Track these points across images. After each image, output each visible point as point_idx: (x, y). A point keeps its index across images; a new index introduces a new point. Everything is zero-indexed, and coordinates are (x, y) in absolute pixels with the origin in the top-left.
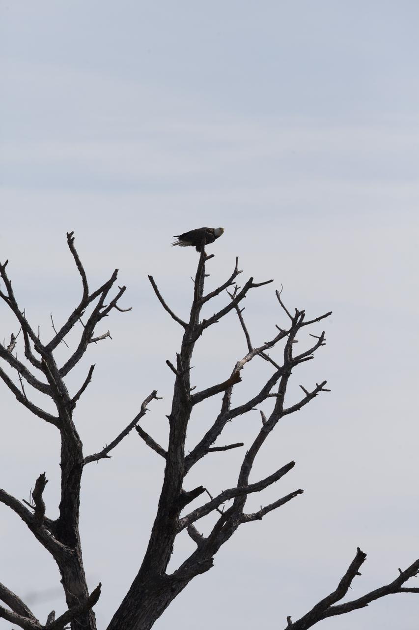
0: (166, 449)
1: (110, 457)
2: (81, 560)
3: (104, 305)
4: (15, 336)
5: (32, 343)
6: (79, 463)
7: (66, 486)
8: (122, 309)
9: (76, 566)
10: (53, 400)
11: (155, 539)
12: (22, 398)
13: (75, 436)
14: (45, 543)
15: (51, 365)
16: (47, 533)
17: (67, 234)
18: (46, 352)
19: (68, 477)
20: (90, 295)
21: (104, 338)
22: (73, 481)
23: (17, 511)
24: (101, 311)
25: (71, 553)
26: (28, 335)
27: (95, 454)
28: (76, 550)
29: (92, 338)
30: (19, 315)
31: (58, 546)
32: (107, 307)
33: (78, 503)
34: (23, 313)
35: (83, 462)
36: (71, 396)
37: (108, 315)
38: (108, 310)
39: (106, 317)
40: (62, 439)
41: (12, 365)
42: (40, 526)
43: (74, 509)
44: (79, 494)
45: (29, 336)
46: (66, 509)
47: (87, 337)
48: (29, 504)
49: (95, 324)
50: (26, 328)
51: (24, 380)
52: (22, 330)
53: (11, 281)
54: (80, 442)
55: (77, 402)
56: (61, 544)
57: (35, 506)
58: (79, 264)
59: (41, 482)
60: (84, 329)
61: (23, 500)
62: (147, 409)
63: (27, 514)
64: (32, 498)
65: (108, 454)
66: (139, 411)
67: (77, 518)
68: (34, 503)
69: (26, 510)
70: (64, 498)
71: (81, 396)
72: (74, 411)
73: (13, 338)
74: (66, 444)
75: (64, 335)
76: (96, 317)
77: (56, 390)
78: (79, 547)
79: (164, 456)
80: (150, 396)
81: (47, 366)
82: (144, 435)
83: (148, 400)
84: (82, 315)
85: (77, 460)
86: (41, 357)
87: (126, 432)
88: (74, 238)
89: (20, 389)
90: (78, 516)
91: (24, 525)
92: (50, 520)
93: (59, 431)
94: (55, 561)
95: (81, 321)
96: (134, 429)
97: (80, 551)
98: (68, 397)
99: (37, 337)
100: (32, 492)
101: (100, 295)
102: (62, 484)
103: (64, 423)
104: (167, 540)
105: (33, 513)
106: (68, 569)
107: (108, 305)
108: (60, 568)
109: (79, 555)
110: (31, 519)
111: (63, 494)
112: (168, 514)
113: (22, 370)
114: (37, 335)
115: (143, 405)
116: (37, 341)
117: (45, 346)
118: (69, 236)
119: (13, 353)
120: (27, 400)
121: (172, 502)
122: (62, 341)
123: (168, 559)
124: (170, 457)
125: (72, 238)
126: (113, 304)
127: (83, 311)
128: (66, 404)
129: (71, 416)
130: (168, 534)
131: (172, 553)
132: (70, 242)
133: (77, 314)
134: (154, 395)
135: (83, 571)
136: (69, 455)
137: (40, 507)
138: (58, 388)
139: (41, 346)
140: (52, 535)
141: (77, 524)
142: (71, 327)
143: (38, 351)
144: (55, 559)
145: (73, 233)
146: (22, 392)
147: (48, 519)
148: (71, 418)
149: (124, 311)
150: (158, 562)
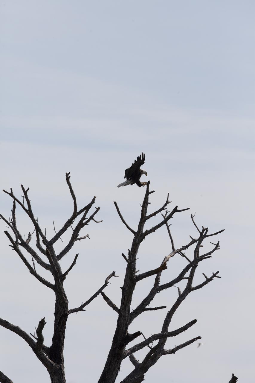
0: (119, 308)
1: (85, 310)
2: (64, 372)
3: (86, 218)
4: (31, 234)
5: (41, 239)
6: (66, 313)
7: (57, 326)
8: (97, 221)
9: (60, 375)
10: (52, 274)
11: (109, 362)
12: (33, 272)
13: (64, 296)
14: (42, 361)
15: (52, 253)
16: (43, 355)
17: (66, 173)
18: (50, 244)
19: (59, 321)
20: (78, 211)
21: (85, 238)
22: (61, 324)
23: (26, 340)
24: (84, 222)
25: (58, 367)
26: (39, 233)
27: (76, 308)
28: (61, 366)
29: (78, 238)
30: (34, 221)
31: (50, 363)
32: (88, 219)
33: (64, 337)
34: (36, 221)
35: (68, 313)
36: (63, 272)
37: (88, 224)
38: (89, 221)
39: (87, 225)
40: (56, 298)
41: (28, 251)
42: (40, 350)
43: (61, 341)
44: (64, 332)
45: (39, 235)
46: (56, 341)
47: (75, 237)
48: (34, 337)
49: (80, 229)
50: (38, 229)
51: (35, 261)
52: (35, 231)
53: (30, 200)
54: (67, 300)
55: (67, 276)
56: (52, 362)
57: (38, 338)
58: (72, 192)
59: (42, 323)
60: (73, 232)
61: (31, 334)
62: (108, 283)
63: (33, 342)
64: (36, 333)
65: (83, 309)
66: (104, 283)
67: (62, 347)
68: (37, 336)
69: (32, 340)
70: (56, 334)
71: (69, 273)
72: (64, 281)
73: (30, 235)
74: (59, 301)
75: (61, 234)
76: (81, 225)
77: (54, 268)
78: (63, 364)
79: (117, 312)
80: (111, 275)
81: (49, 253)
82: (106, 298)
83: (110, 277)
84: (72, 223)
85: (65, 311)
86: (46, 248)
87: (95, 296)
88: (70, 176)
89: (32, 266)
90: (63, 345)
91: (30, 349)
92: (46, 347)
93: (55, 293)
94: (48, 372)
95: (71, 227)
96: (100, 294)
97: (63, 366)
98: (61, 273)
99: (44, 235)
100: (36, 329)
101: (84, 212)
102: (55, 326)
103: (58, 288)
104: (117, 363)
105: (36, 342)
106: (55, 377)
107: (89, 218)
108: (51, 376)
109: (62, 368)
110: (35, 345)
111: (55, 331)
112: (118, 347)
113: (34, 255)
114: (44, 234)
115: (106, 280)
116: (44, 238)
117: (49, 241)
118: (67, 175)
119: (29, 244)
120: (36, 273)
121: (121, 340)
122: (59, 238)
123: (117, 374)
124: (121, 312)
125: (69, 176)
126: (92, 218)
127: (73, 221)
128: (60, 277)
129: (62, 284)
130: (117, 359)
131: (119, 371)
132: (68, 179)
133: (69, 223)
134: (113, 274)
135: (65, 379)
136: (60, 308)
137: (41, 339)
138: (55, 267)
139: (47, 241)
140: (47, 356)
141: (62, 350)
142: (65, 230)
143: (45, 244)
144: (48, 371)
145: (69, 173)
146: (33, 268)
147: (45, 346)
148: (62, 285)
149: (98, 222)
150: (111, 376)
